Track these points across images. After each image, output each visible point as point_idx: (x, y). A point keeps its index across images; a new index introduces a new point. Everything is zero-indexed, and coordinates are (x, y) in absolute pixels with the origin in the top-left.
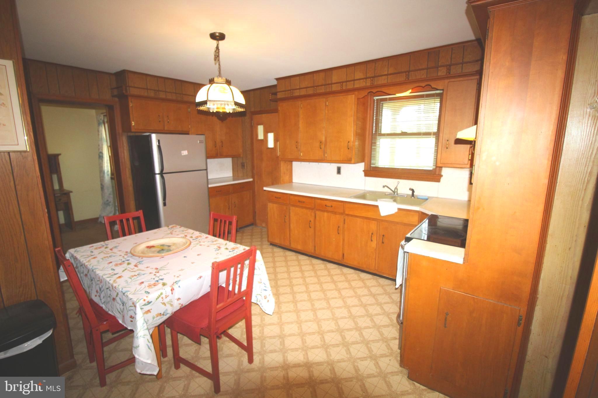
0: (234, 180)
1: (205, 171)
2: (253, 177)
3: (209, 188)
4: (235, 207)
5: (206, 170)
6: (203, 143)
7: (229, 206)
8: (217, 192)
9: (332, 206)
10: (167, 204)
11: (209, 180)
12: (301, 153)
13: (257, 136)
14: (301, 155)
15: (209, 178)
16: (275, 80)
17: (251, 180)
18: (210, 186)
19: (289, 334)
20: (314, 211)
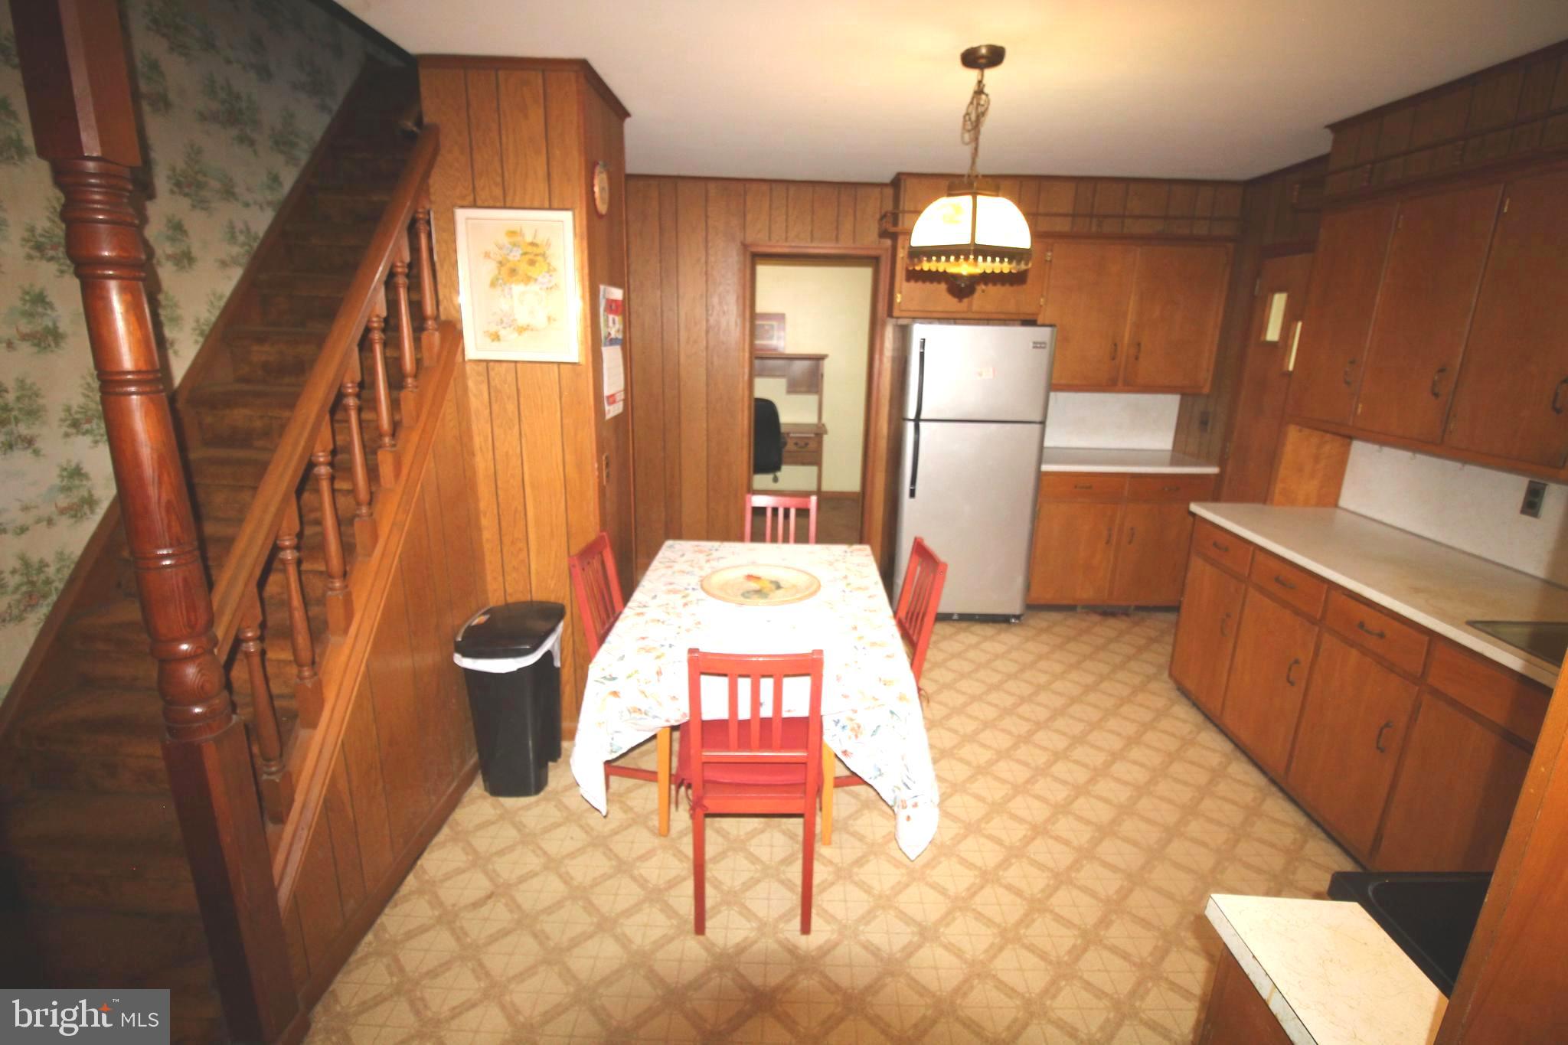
0: (1174, 462)
1: (1037, 427)
2: (1222, 463)
3: (1040, 476)
4: (1130, 542)
5: (1043, 423)
6: (1044, 348)
7: (1110, 536)
8: (1076, 487)
9: (1381, 636)
10: (918, 493)
11: (1045, 451)
12: (1360, 406)
13: (1263, 328)
14: (1359, 410)
15: (1048, 443)
16: (1328, 131)
17: (1213, 470)
18: (1045, 468)
19: (950, 943)
20: (1317, 629)
